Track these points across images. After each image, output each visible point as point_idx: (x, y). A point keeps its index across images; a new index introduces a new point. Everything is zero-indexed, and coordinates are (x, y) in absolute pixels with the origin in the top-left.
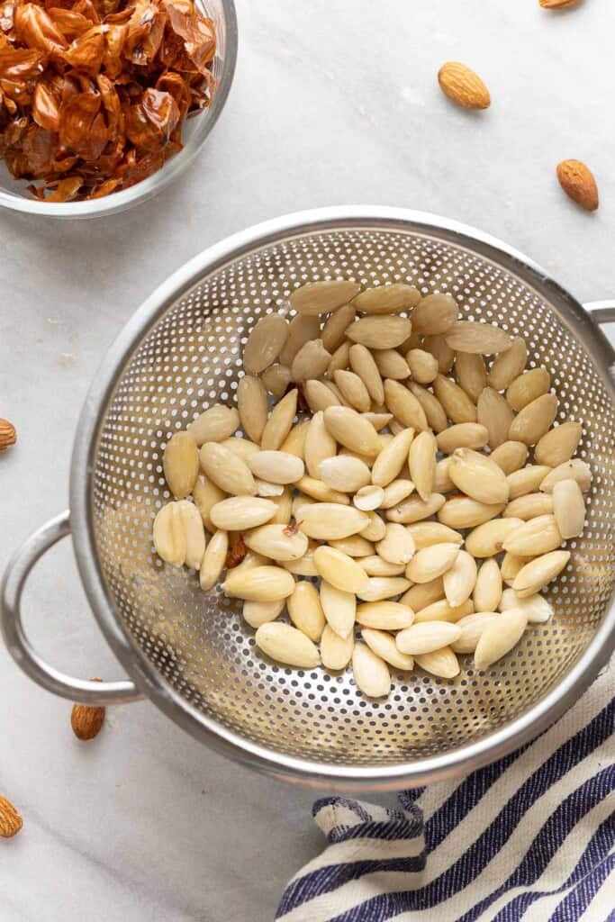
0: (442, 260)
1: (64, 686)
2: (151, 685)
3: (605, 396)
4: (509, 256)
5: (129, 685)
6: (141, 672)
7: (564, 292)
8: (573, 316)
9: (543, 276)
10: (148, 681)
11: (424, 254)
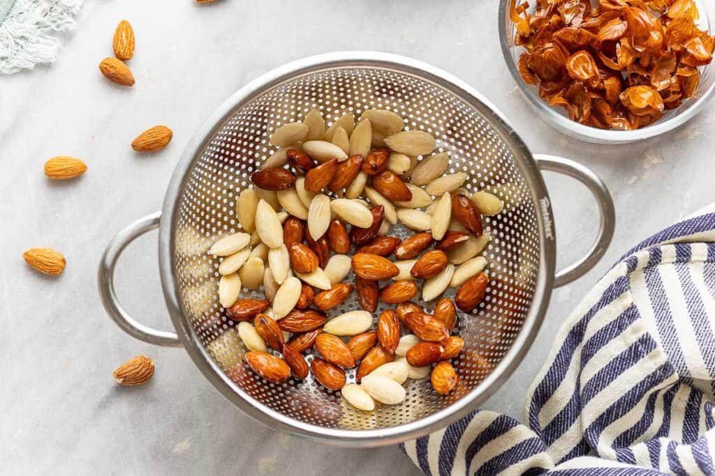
0: (449, 106)
1: (132, 327)
2: (188, 339)
3: (533, 217)
4: (491, 111)
5: (175, 336)
6: (183, 328)
7: (522, 143)
8: (524, 160)
9: (511, 129)
10: (186, 335)
11: (438, 100)
